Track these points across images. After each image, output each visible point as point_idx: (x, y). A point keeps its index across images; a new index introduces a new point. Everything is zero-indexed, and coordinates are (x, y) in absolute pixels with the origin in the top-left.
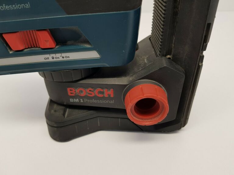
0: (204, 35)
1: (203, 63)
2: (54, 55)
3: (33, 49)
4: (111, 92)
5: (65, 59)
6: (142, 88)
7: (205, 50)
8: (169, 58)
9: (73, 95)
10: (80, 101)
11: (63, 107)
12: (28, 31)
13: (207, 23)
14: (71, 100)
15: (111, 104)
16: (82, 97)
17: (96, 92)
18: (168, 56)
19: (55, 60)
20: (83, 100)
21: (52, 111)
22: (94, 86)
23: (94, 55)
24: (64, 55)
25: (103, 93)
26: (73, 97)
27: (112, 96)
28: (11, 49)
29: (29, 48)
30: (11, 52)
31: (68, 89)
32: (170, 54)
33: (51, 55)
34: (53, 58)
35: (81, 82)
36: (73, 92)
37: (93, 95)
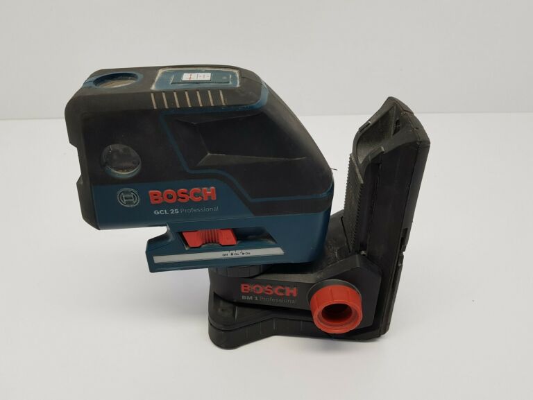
0: (401, 236)
1: (404, 264)
2: (234, 252)
3: (211, 244)
4: (294, 291)
5: (245, 255)
6: (331, 290)
7: (404, 251)
8: (364, 255)
9: (247, 292)
10: (254, 299)
11: (231, 305)
12: (209, 230)
13: (402, 228)
14: (243, 297)
15: (293, 304)
16: (256, 295)
17: (276, 290)
18: (363, 252)
19: (234, 256)
20: (258, 298)
21: (219, 310)
22: (274, 284)
23: (278, 251)
24: (244, 251)
25: (283, 291)
26: (246, 294)
27: (295, 295)
28: (187, 244)
29: (206, 243)
30: (187, 249)
31: (243, 285)
32: (365, 250)
33: (231, 252)
34: (232, 254)
35: (258, 278)
36: (248, 288)
37: (272, 293)
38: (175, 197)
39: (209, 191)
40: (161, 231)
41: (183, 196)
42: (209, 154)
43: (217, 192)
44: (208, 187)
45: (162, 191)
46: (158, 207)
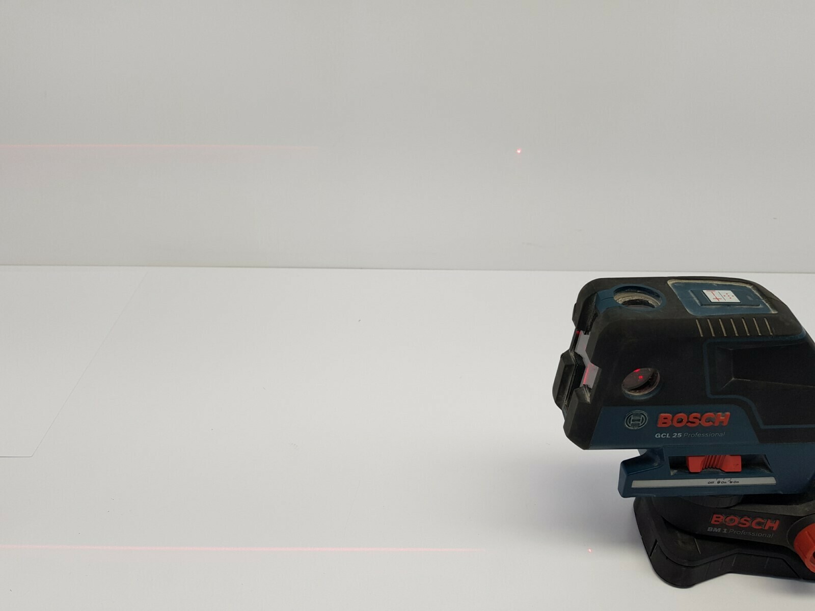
2: (721, 480)
4: (775, 525)
9: (717, 523)
10: (722, 531)
12: (711, 456)
14: (710, 529)
16: (726, 527)
17: (753, 523)
19: (720, 484)
20: (728, 531)
23: (771, 481)
24: (733, 480)
25: (762, 524)
26: (714, 526)
27: (774, 529)
30: (672, 474)
31: (715, 516)
33: (718, 480)
34: (719, 482)
35: (736, 508)
36: (720, 520)
37: (748, 524)
38: (685, 421)
39: (723, 417)
40: (634, 453)
41: (695, 420)
42: (733, 379)
43: (730, 418)
44: (724, 412)
45: (674, 414)
46: (661, 430)
